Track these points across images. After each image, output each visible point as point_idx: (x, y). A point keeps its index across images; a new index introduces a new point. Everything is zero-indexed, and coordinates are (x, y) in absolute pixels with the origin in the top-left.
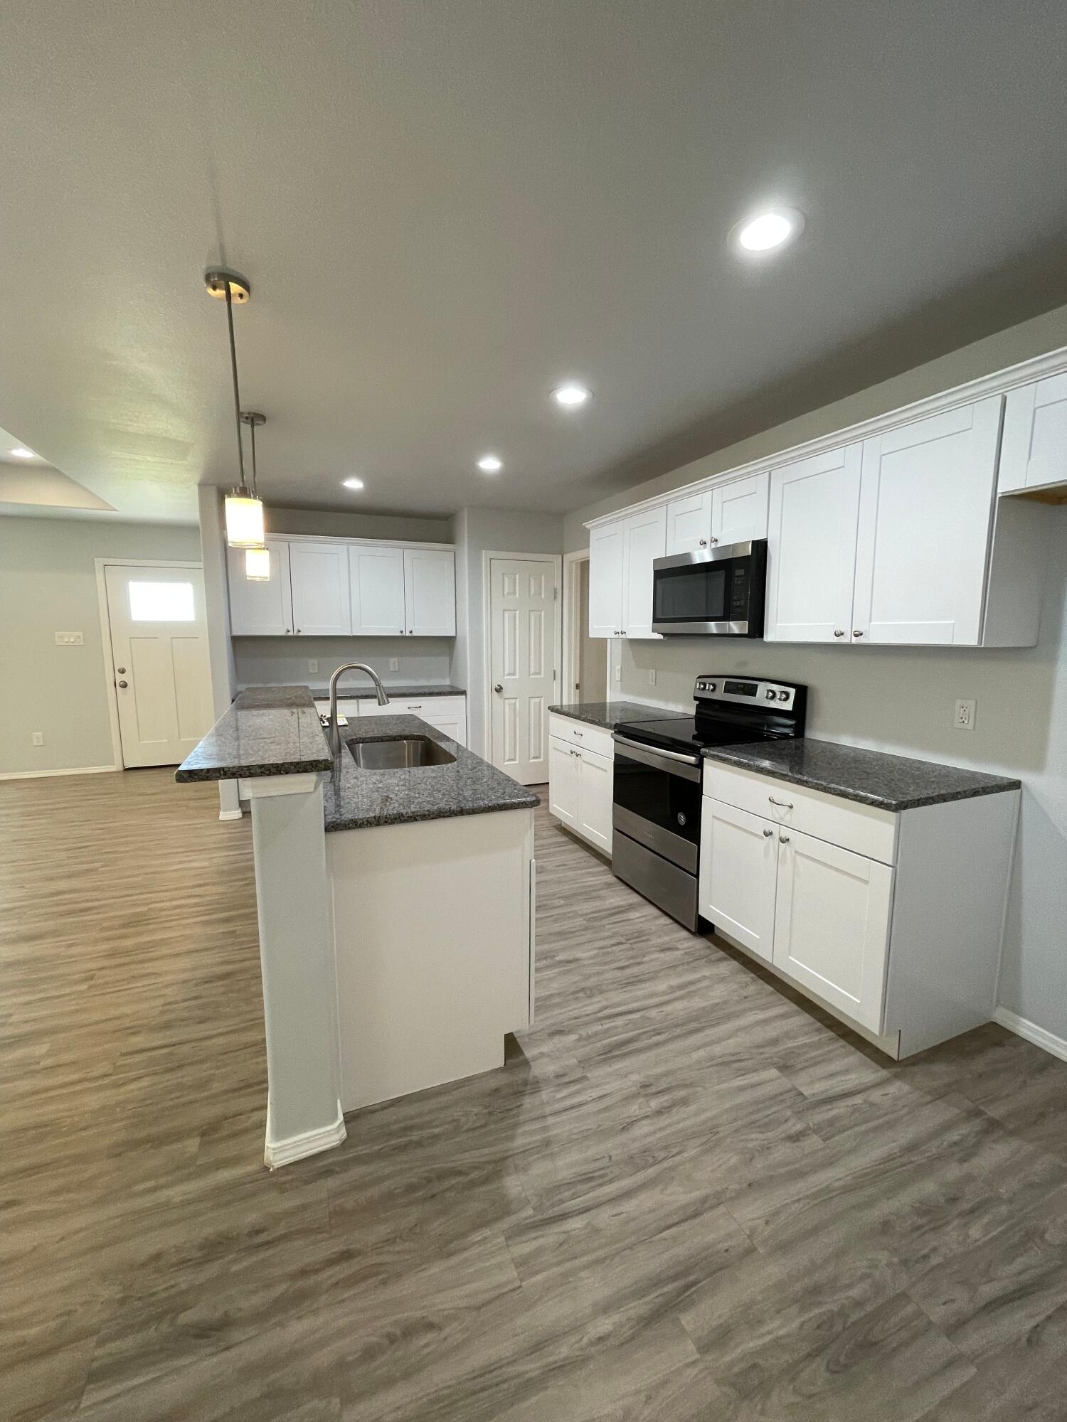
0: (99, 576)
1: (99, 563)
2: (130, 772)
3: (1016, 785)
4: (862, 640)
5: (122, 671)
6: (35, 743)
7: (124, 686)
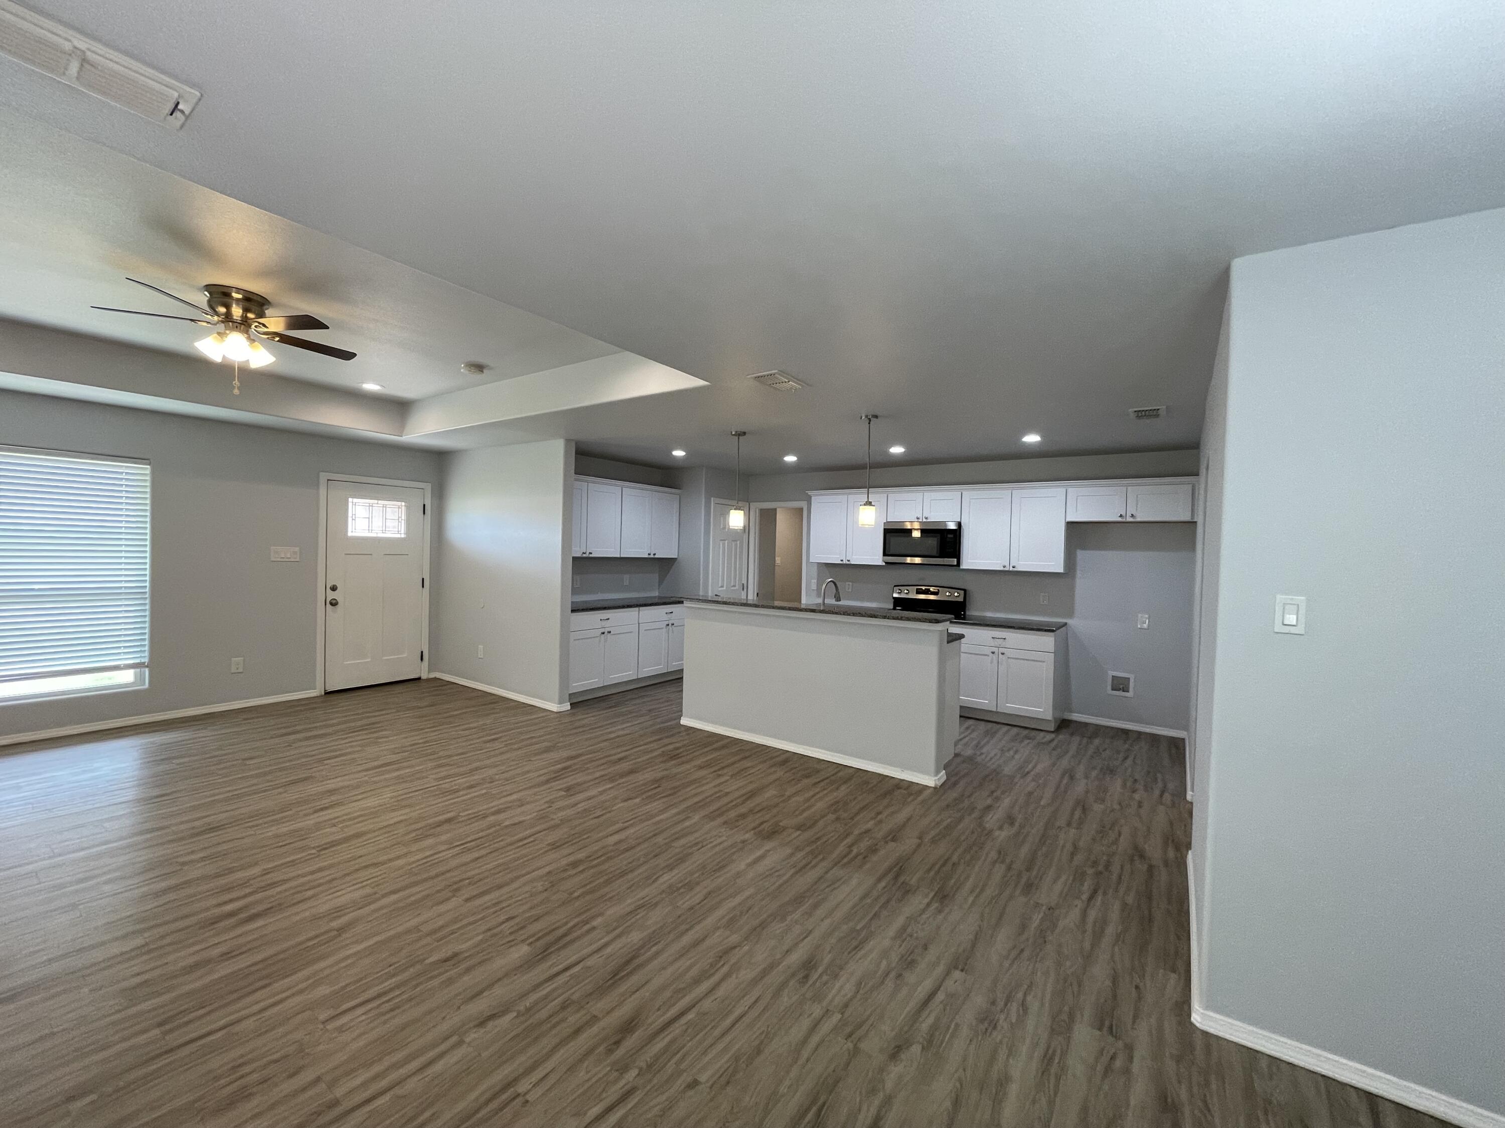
0: (323, 491)
1: (324, 477)
2: (331, 695)
3: (1066, 624)
4: (1015, 569)
5: (334, 588)
6: (233, 670)
7: (334, 603)
